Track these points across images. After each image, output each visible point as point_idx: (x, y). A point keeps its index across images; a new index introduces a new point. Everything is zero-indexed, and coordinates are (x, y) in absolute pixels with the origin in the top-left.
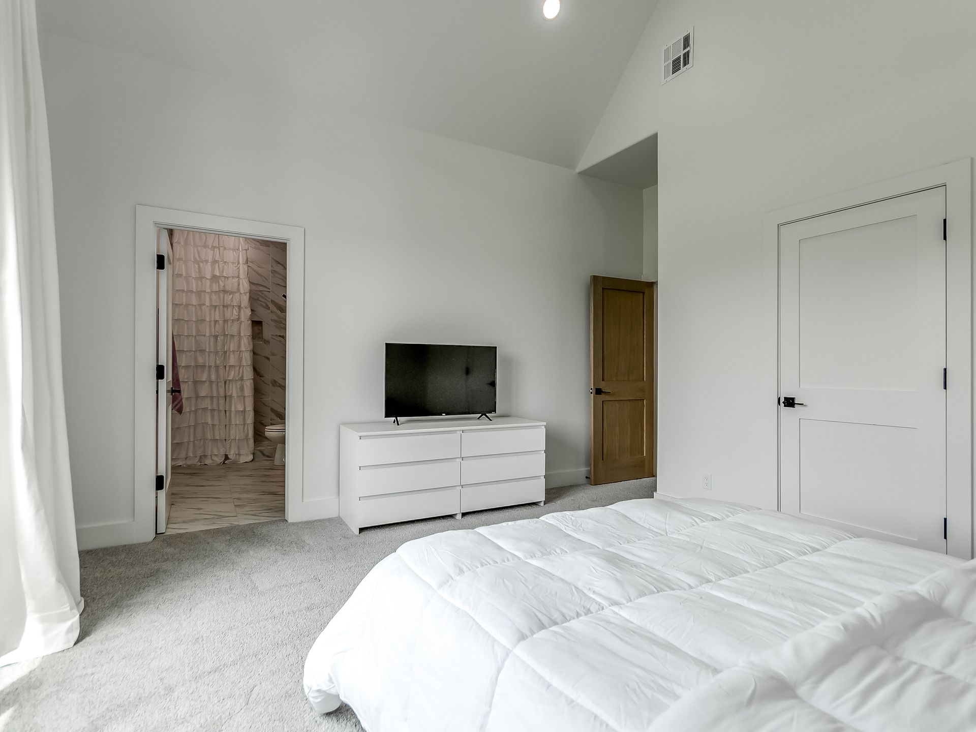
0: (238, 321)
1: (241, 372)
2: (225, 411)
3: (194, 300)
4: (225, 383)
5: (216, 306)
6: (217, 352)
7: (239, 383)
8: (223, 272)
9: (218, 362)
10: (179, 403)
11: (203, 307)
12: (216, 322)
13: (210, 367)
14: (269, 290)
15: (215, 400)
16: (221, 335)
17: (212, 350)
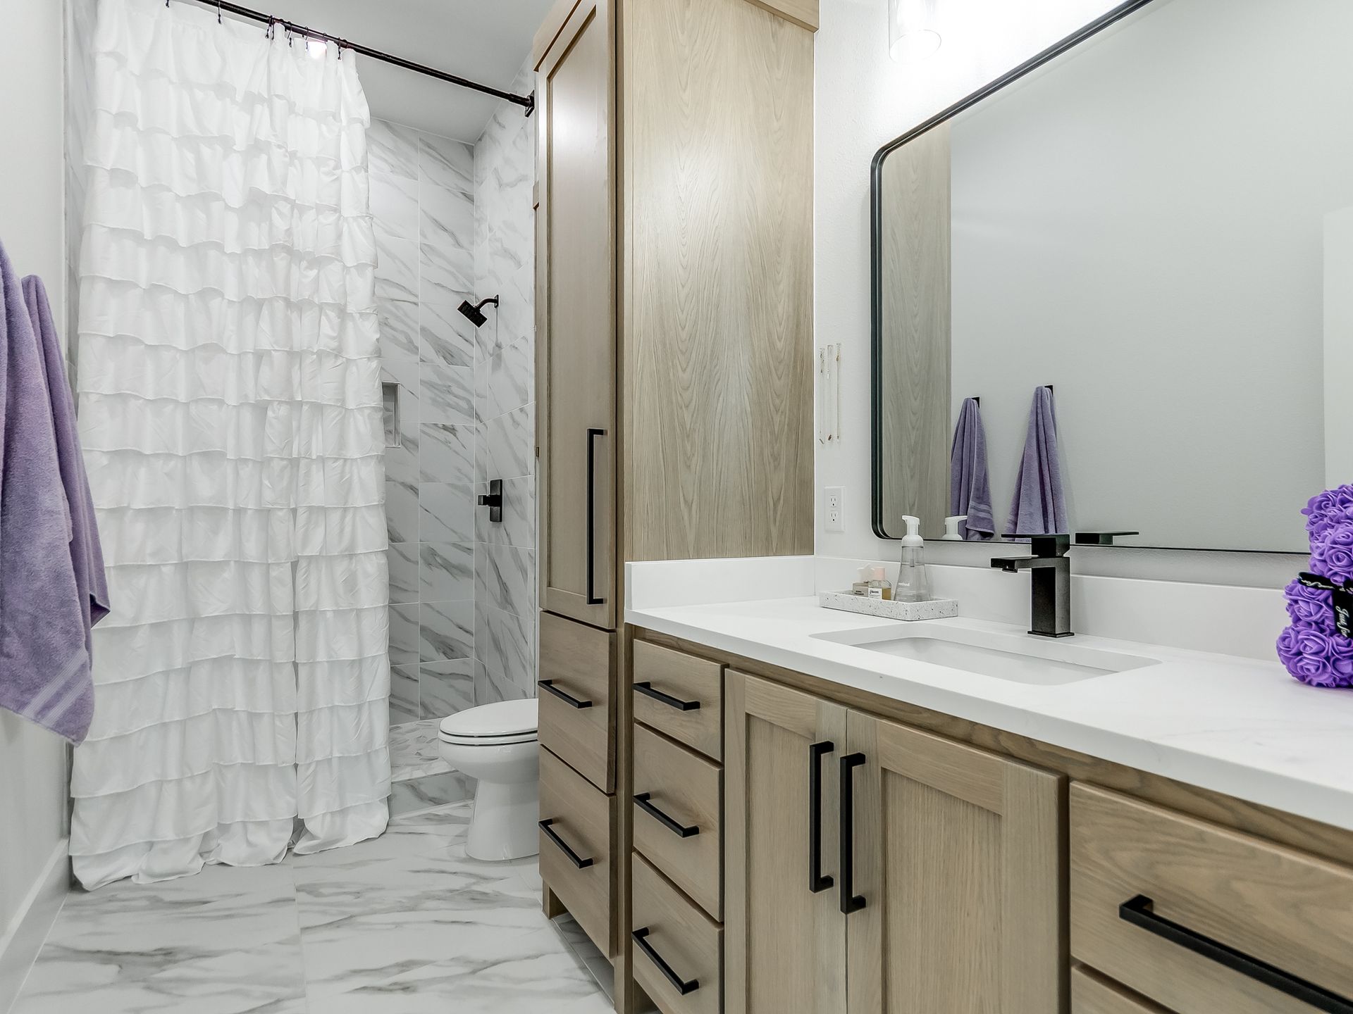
0: (336, 356)
1: (348, 529)
2: (295, 665)
3: (181, 277)
4: (294, 566)
5: (260, 304)
6: (263, 463)
7: (341, 568)
8: (284, 183)
9: (268, 496)
10: (67, 687)
11: (215, 303)
12: (260, 356)
13: (239, 512)
14: (413, 299)
15: (259, 629)
16: (280, 402)
17: (249, 453)
